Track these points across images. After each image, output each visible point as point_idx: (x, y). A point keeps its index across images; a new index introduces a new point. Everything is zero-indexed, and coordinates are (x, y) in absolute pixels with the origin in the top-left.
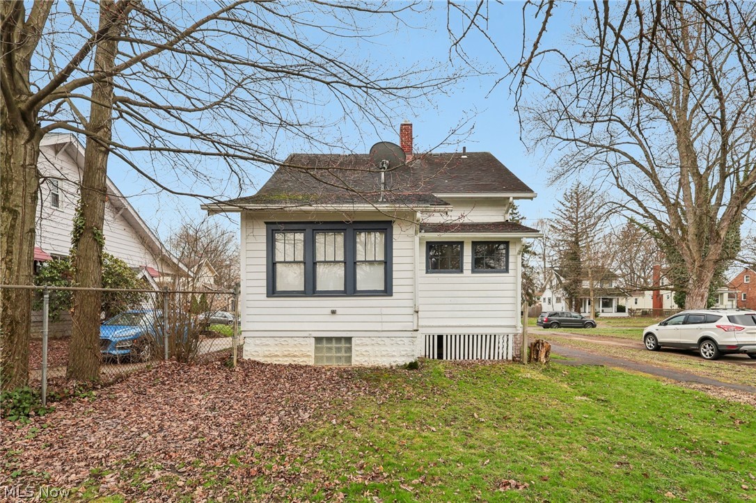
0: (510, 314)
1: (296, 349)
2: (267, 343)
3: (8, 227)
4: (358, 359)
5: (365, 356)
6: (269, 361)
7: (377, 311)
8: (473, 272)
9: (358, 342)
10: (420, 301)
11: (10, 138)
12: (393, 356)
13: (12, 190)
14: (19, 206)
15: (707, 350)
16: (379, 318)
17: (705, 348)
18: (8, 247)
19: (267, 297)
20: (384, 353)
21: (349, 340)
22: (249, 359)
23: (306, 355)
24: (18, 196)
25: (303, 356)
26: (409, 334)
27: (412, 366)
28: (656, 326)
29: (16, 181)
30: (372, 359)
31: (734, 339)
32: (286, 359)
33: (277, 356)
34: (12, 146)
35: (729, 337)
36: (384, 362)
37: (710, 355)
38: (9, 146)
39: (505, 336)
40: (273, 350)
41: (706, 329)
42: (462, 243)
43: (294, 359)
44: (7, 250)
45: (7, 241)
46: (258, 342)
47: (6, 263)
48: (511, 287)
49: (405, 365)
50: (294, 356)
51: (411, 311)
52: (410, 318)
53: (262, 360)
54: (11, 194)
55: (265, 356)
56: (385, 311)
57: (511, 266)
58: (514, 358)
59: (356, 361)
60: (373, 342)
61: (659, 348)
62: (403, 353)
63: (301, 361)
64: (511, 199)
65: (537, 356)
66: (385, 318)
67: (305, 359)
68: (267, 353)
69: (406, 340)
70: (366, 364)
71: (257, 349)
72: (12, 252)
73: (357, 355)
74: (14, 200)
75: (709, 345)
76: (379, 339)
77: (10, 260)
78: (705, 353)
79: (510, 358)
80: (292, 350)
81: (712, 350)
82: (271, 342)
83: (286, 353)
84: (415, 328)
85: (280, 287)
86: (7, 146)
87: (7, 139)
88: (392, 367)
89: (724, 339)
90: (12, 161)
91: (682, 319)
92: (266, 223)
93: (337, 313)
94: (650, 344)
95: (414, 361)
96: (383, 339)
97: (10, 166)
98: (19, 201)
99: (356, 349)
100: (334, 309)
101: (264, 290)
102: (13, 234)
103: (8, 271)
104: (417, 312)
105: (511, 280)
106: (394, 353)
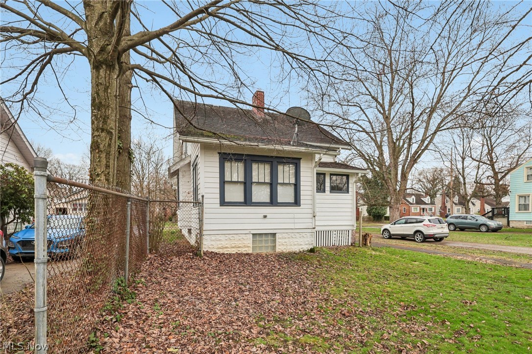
0: (350, 218)
1: (240, 242)
2: (220, 238)
3: (107, 145)
4: (280, 247)
5: (285, 245)
6: (221, 251)
7: (291, 216)
8: (331, 192)
9: (280, 236)
10: (317, 210)
11: (108, 72)
12: (301, 245)
13: (109, 115)
14: (113, 129)
15: (419, 237)
16: (292, 221)
17: (417, 236)
18: (107, 162)
19: (220, 206)
20: (296, 243)
21: (274, 234)
22: (207, 251)
23: (246, 246)
24: (112, 120)
25: (245, 247)
26: (310, 231)
27: (312, 250)
28: (389, 225)
29: (111, 108)
30: (289, 247)
31: (432, 231)
32: (233, 249)
33: (226, 248)
34: (109, 79)
35: (429, 230)
36: (296, 249)
37: (420, 240)
38: (107, 79)
39: (347, 231)
40: (224, 243)
41: (418, 226)
42: (324, 174)
43: (239, 249)
44: (106, 165)
45: (106, 157)
46: (213, 238)
47: (105, 175)
48: (350, 202)
49: (308, 250)
50: (239, 247)
51: (311, 216)
52: (310, 220)
53: (216, 251)
54: (108, 118)
55: (218, 248)
56: (297, 216)
57: (350, 190)
58: (352, 244)
59: (279, 249)
60: (289, 236)
61: (391, 237)
62: (307, 243)
63: (244, 251)
64: (340, 149)
65: (366, 242)
66: (296, 221)
67: (246, 249)
68: (220, 246)
69: (308, 234)
70: (285, 251)
71: (213, 243)
72: (109, 167)
73: (280, 245)
74: (110, 124)
75: (420, 235)
76: (293, 234)
77: (108, 173)
78: (417, 239)
79: (350, 244)
80: (238, 243)
81: (421, 237)
82: (222, 238)
83: (233, 245)
84: (314, 227)
85: (228, 199)
86: (105, 78)
87: (106, 72)
88: (300, 252)
89: (427, 231)
90: (109, 91)
91: (404, 221)
92: (219, 153)
93: (268, 217)
94: (387, 234)
95: (313, 247)
96: (295, 234)
97: (108, 95)
98: (112, 125)
99: (279, 241)
100: (265, 215)
101: (218, 201)
102: (110, 152)
103: (106, 182)
104: (314, 217)
105: (350, 198)
106: (301, 243)
